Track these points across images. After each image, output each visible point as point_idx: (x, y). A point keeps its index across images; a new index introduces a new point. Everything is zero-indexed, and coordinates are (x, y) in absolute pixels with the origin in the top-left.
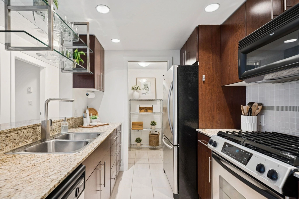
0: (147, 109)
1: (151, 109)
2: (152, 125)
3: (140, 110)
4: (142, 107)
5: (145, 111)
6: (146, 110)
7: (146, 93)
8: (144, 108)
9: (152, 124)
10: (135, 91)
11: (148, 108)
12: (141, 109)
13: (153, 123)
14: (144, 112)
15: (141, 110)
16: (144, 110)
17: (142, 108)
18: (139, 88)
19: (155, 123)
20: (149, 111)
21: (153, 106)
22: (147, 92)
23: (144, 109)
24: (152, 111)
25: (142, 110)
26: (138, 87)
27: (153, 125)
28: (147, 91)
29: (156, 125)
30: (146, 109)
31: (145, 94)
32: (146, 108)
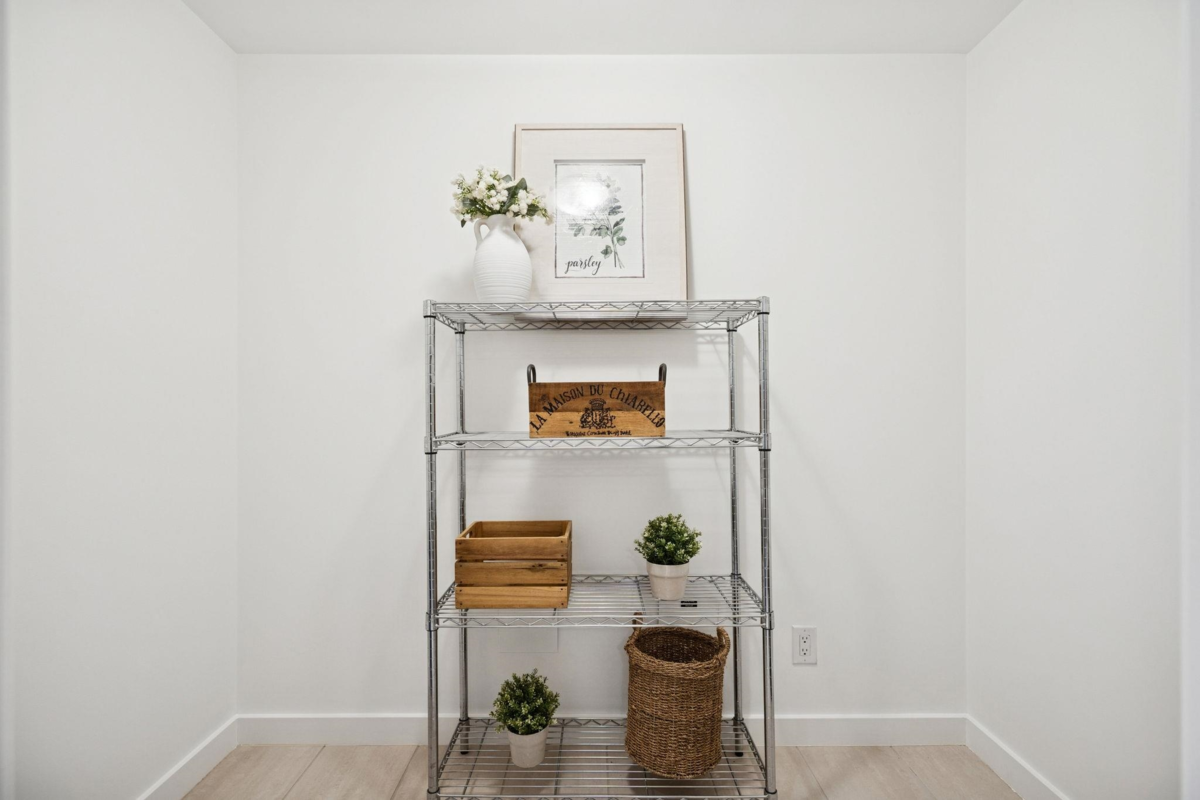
0: (609, 402)
1: (646, 399)
2: (653, 559)
3: (533, 408)
4: (558, 385)
5: (584, 422)
6: (596, 416)
7: (600, 257)
8: (575, 391)
9: (661, 547)
10: (491, 228)
11: (615, 387)
12: (545, 399)
13: (670, 546)
14: (576, 428)
15: (550, 410)
16: (576, 417)
17: (553, 393)
18: (523, 200)
19: (685, 544)
20: (622, 418)
21: (662, 371)
22: (606, 252)
23: (573, 403)
24: (661, 423)
25: (557, 415)
26: (523, 185)
27: (670, 559)
28: (607, 240)
29: (691, 554)
30: (600, 406)
31: (590, 270)
32: (595, 388)
